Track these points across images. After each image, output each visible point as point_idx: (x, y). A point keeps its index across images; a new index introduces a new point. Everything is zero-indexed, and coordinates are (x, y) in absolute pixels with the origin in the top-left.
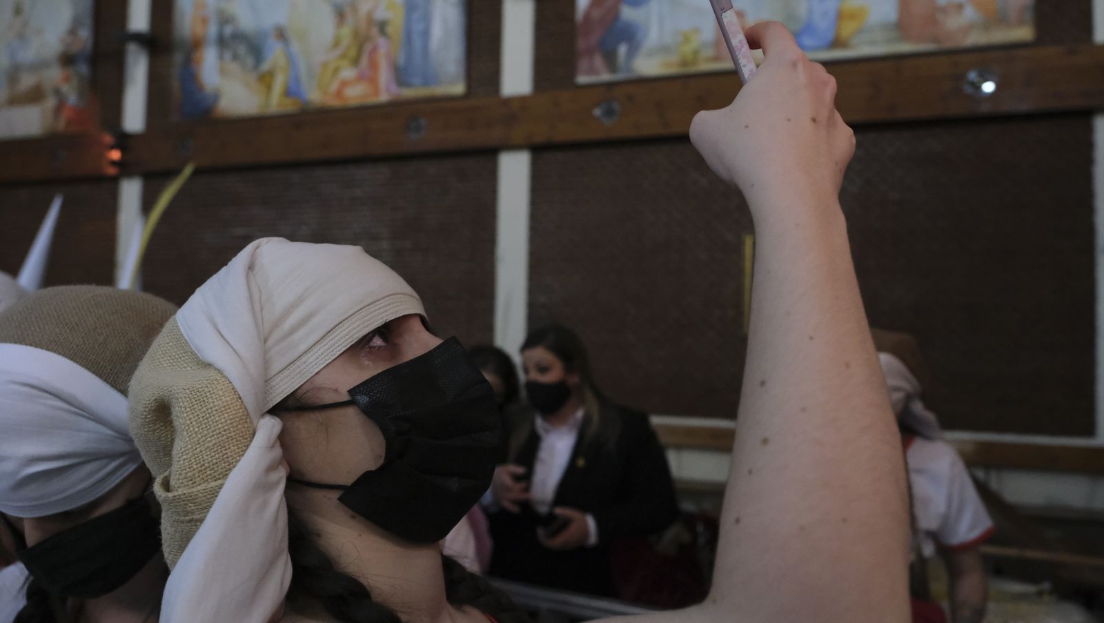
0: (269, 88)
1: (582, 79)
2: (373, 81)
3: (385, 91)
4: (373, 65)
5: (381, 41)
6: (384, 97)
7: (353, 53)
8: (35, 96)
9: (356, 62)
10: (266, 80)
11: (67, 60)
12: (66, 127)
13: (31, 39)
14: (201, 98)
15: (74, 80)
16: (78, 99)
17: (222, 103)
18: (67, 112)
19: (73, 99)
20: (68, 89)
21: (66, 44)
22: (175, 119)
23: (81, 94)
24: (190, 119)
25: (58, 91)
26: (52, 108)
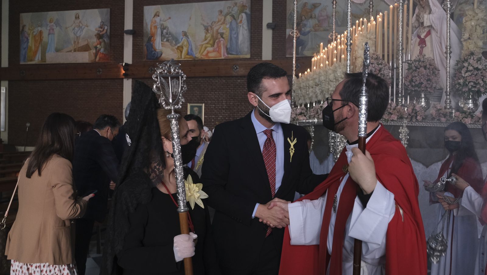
0: (181, 52)
1: (287, 56)
2: (219, 52)
3: (223, 55)
4: (219, 47)
5: (221, 39)
6: (223, 58)
7: (211, 42)
8: (86, 48)
9: (213, 45)
10: (180, 49)
11: (100, 36)
12: (99, 60)
13: (83, 28)
14: (155, 53)
15: (102, 44)
16: (104, 51)
17: (163, 55)
18: (100, 55)
19: (102, 50)
20: (100, 47)
21: (99, 31)
22: (144, 60)
23: (105, 49)
24: (151, 60)
25: (96, 48)
26: (94, 53)
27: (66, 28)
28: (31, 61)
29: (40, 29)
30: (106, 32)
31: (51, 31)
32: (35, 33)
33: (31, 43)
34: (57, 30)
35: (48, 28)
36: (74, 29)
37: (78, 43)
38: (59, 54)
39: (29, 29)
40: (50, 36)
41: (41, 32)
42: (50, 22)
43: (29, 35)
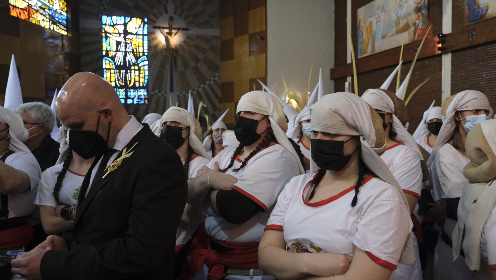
8: (406, 28)
11: (418, 10)
12: (418, 37)
13: (403, 5)
14: (479, 11)
15: (421, 18)
16: (423, 25)
17: (490, 11)
18: (418, 31)
19: (420, 26)
20: (419, 22)
21: (417, 4)
22: (466, 24)
23: (424, 22)
24: (474, 22)
25: (415, 24)
26: (413, 32)
27: (389, 11)
28: (365, 53)
29: (370, 19)
30: (424, 3)
31: (378, 19)
32: (367, 25)
33: (365, 37)
34: (382, 15)
35: (376, 17)
36: (395, 10)
37: (399, 23)
38: (384, 40)
39: (364, 23)
40: (378, 23)
41: (371, 23)
42: (378, 10)
43: (363, 28)
